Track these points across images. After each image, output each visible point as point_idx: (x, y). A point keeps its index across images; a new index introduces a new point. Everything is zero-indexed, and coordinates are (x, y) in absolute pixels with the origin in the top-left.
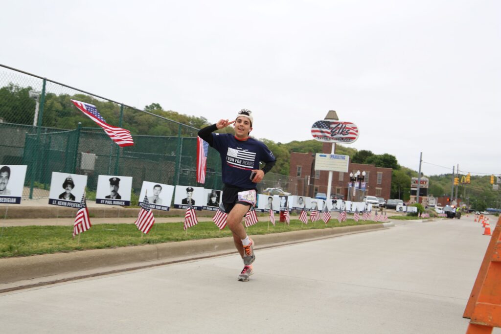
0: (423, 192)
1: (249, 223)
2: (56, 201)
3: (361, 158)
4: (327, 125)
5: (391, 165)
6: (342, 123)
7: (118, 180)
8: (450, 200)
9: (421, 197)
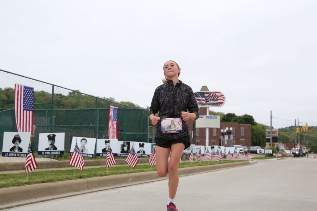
0: (275, 139)
1: (153, 163)
2: (7, 154)
3: (228, 119)
4: (202, 95)
5: (250, 123)
6: (212, 93)
7: (54, 136)
8: (294, 144)
9: (274, 143)
